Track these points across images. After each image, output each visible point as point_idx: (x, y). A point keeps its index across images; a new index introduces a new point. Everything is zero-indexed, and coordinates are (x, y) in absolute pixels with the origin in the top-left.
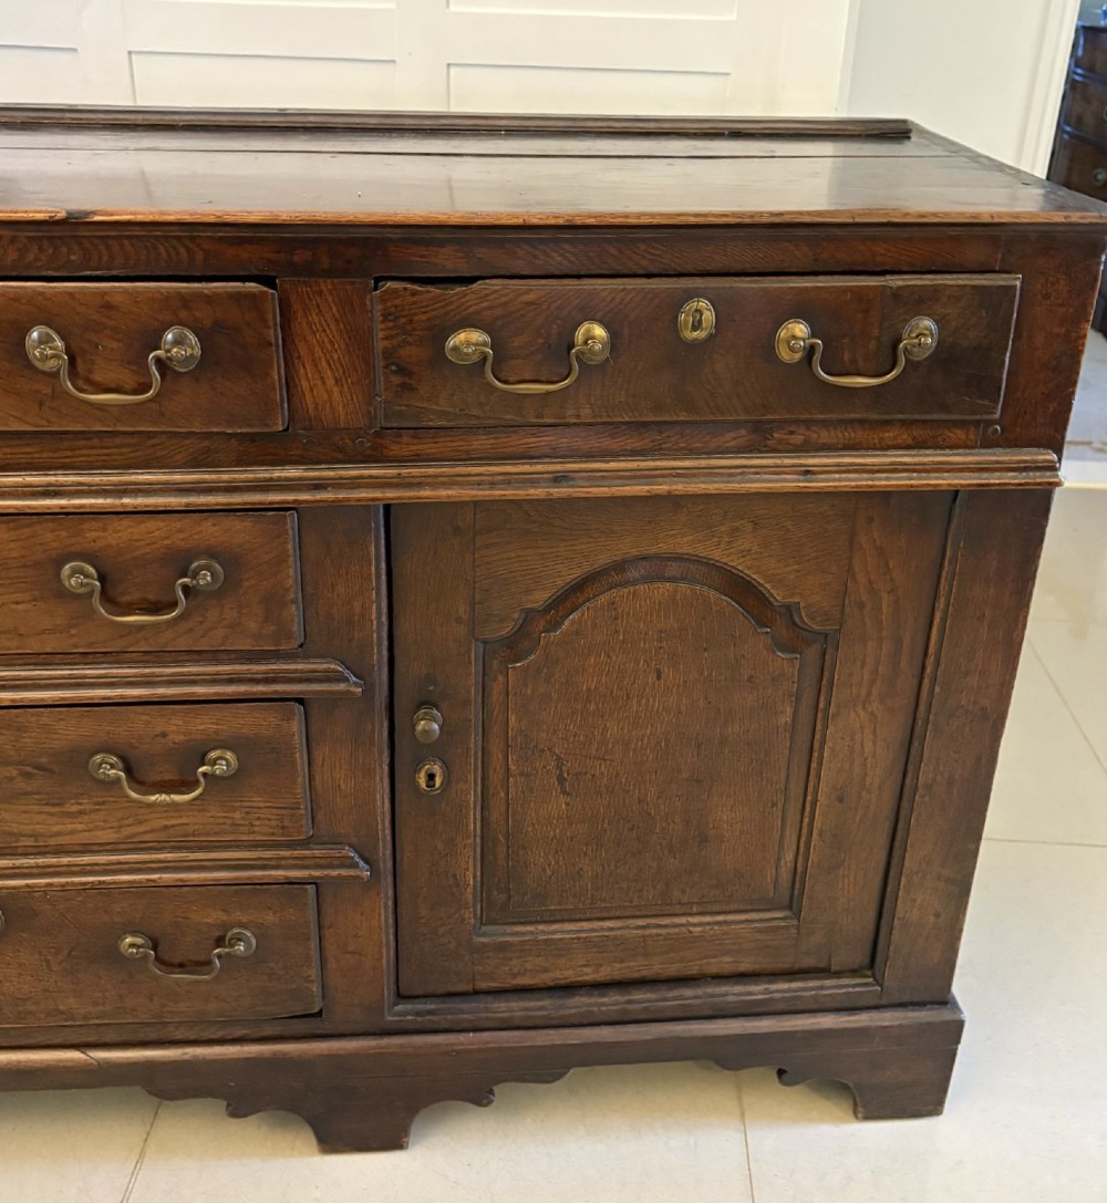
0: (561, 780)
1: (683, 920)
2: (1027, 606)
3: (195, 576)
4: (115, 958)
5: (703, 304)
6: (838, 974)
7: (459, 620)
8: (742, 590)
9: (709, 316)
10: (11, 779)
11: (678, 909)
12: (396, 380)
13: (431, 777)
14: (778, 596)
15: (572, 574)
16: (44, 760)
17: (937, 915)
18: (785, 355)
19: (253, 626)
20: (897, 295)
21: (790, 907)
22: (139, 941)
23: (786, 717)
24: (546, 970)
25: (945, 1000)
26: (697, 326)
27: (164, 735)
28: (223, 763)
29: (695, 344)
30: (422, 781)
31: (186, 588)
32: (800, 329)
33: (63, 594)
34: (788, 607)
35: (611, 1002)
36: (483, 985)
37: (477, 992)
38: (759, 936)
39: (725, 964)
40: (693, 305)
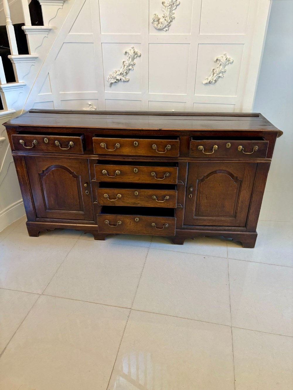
0: (206, 198)
1: (221, 218)
2: (267, 178)
3: (166, 174)
4: (151, 226)
5: (229, 143)
6: (241, 227)
7: (195, 177)
8: (231, 175)
9: (230, 145)
10: (143, 198)
11: (220, 216)
12: (192, 151)
13: (190, 196)
14: (235, 175)
15: (210, 172)
16: (147, 196)
17: (254, 219)
18: (239, 150)
19: (172, 181)
20: (253, 143)
21: (235, 217)
22: (154, 224)
23: (235, 191)
24: (202, 223)
25: (255, 231)
26: (228, 146)
27: (161, 194)
28: (168, 197)
29: (228, 148)
30: (189, 196)
31: (165, 176)
32: (241, 147)
33: (151, 176)
34: (236, 177)
35: (211, 228)
36: (194, 224)
37: (193, 225)
38: (231, 221)
39: (226, 224)
40: (228, 143)
